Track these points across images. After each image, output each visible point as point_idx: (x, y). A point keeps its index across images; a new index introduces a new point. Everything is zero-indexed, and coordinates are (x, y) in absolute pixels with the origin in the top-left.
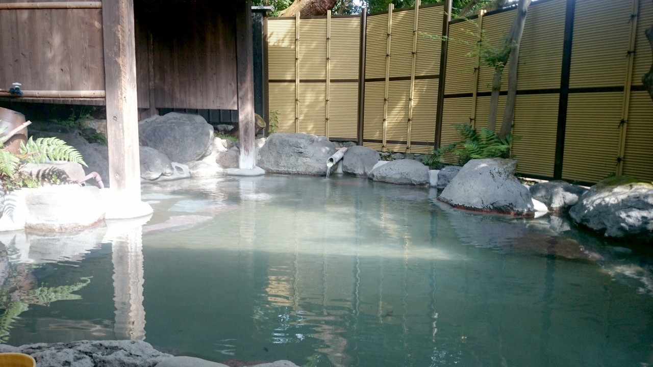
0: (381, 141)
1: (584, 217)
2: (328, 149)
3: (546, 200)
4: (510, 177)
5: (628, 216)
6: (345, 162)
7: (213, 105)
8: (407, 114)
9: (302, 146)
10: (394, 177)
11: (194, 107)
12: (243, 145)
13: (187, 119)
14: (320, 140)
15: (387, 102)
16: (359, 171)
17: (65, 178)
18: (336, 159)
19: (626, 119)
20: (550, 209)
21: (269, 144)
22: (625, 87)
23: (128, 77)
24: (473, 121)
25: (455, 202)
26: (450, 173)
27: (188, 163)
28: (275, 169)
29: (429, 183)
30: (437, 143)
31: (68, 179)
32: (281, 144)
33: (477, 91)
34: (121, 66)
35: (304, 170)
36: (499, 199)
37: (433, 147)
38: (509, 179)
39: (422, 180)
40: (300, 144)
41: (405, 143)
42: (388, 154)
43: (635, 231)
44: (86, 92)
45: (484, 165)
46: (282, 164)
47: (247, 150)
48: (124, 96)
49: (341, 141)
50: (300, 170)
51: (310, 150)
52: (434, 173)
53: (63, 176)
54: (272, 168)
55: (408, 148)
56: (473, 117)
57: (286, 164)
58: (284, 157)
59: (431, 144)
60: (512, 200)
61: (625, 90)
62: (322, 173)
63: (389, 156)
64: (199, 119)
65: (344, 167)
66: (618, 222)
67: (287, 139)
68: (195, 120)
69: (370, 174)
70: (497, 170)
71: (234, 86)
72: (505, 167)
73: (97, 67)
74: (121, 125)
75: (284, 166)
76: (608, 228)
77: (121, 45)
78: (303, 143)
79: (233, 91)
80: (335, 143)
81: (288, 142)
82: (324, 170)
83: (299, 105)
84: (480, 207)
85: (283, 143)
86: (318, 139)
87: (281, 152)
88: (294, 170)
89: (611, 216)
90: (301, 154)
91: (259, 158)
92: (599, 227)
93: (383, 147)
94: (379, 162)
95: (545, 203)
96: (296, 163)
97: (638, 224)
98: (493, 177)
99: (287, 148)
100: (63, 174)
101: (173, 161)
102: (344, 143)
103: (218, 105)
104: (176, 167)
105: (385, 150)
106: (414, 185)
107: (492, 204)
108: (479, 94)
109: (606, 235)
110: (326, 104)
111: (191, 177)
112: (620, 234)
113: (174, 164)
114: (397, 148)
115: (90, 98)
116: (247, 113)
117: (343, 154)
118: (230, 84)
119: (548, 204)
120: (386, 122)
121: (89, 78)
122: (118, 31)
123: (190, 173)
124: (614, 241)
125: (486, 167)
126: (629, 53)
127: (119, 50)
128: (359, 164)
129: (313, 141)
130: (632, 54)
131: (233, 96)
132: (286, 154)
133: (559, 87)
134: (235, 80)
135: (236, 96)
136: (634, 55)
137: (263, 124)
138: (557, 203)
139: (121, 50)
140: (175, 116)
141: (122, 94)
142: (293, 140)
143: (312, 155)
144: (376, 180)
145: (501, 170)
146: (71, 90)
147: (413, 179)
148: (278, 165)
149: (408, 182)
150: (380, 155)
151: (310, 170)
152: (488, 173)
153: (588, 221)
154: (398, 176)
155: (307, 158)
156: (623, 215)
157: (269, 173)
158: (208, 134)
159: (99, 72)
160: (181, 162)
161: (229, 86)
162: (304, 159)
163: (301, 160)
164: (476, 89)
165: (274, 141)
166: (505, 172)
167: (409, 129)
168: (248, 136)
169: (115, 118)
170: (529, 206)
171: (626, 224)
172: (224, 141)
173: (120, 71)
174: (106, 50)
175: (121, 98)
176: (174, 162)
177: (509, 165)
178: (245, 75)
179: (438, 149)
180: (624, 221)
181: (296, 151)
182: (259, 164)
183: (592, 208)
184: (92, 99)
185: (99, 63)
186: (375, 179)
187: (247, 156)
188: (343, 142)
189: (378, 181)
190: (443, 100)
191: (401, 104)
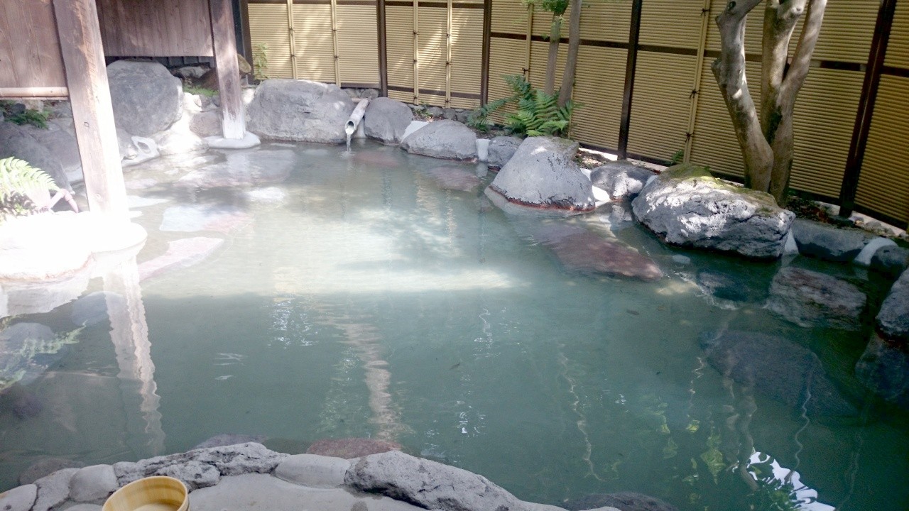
0: (412, 90)
1: (646, 216)
2: (342, 103)
3: (608, 188)
4: (570, 164)
5: (689, 222)
6: (368, 124)
7: (177, 51)
8: (444, 55)
9: (308, 103)
10: (434, 148)
11: (151, 54)
12: (226, 105)
13: (142, 71)
14: (331, 90)
15: (417, 36)
16: (388, 136)
17: (29, 204)
18: (356, 121)
19: (697, 89)
20: (612, 198)
21: (260, 98)
22: (698, 51)
23: (96, 69)
24: (527, 73)
25: (510, 195)
26: (502, 148)
27: (154, 135)
28: (272, 134)
29: (477, 157)
30: (484, 97)
31: (32, 205)
32: (279, 100)
33: (532, 33)
34: (87, 56)
35: (314, 137)
36: (558, 192)
37: (478, 102)
38: (569, 166)
39: (469, 153)
40: (304, 100)
41: (443, 94)
42: (422, 108)
43: (694, 237)
44: (38, 89)
45: (541, 149)
46: (282, 129)
47: (233, 112)
48: (95, 95)
49: (359, 88)
50: (309, 137)
51: (319, 107)
52: (483, 143)
53: (26, 202)
54: (268, 134)
55: (447, 102)
56: (527, 68)
57: (288, 129)
58: (284, 118)
59: (475, 97)
60: (571, 194)
61: (698, 54)
62: (340, 141)
63: (424, 111)
64: (159, 69)
65: (365, 129)
66: (679, 228)
67: (286, 93)
68: (153, 71)
69: (403, 143)
70: (555, 156)
71: (206, 22)
72: (564, 152)
73: (51, 56)
74: (95, 133)
75: (286, 131)
76: (669, 232)
77: (83, 28)
78: (309, 98)
79: (206, 31)
80: (349, 90)
81: (288, 98)
82: (342, 136)
83: (294, 36)
84: (538, 203)
85: (281, 99)
86: (328, 90)
87: (279, 111)
88: (300, 136)
89: (673, 219)
90: (308, 114)
91: (249, 119)
92: (661, 230)
93: (415, 98)
94: (412, 122)
95: (607, 190)
96: (302, 127)
97: (697, 231)
98: (552, 165)
99: (288, 106)
100: (25, 200)
101: (133, 135)
102: (362, 90)
103: (185, 51)
104: (139, 143)
105: (417, 102)
106: (459, 160)
107: (550, 198)
108: (534, 38)
109: (667, 240)
110: (333, 35)
111: (161, 156)
112: (680, 241)
113: (136, 139)
114: (432, 100)
115: (46, 97)
116: (227, 58)
117: (364, 112)
118: (201, 21)
119: (611, 192)
120: (418, 63)
121: (41, 69)
122: (77, 9)
123: (158, 150)
124: (674, 247)
125: (545, 152)
126: (704, 11)
127: (81, 34)
128: (387, 126)
129: (321, 94)
130: (707, 13)
131: (206, 37)
132: (287, 114)
133: (628, 42)
134: (207, 14)
135: (210, 37)
136: (710, 14)
137: (247, 68)
138: (620, 191)
139: (84, 35)
140: (124, 67)
141: (92, 94)
142: (295, 95)
143: (323, 115)
144: (412, 152)
145: (560, 157)
146: (17, 87)
147: (458, 152)
148: (277, 129)
149: (453, 156)
150: (412, 109)
151: (322, 136)
152: (546, 160)
153: (649, 221)
154: (439, 149)
155: (317, 120)
156: (684, 221)
157: (265, 141)
158: (176, 93)
159: (55, 63)
160: (142, 135)
161: (198, 23)
162: (313, 121)
163: (309, 123)
164: (530, 31)
165: (267, 95)
166: (565, 159)
167: (448, 76)
168: (233, 93)
169: (87, 125)
170: (589, 199)
171: (686, 230)
172: (197, 97)
173: (86, 63)
174: (62, 35)
175: (92, 99)
176: (135, 135)
177: (569, 149)
178: (221, 8)
179: (485, 105)
180: (684, 227)
181: (300, 110)
182: (250, 127)
183: (654, 208)
184: (48, 99)
185: (54, 50)
186: (410, 151)
187: (234, 120)
188: (360, 89)
189: (415, 154)
190: (490, 39)
191: (436, 38)
